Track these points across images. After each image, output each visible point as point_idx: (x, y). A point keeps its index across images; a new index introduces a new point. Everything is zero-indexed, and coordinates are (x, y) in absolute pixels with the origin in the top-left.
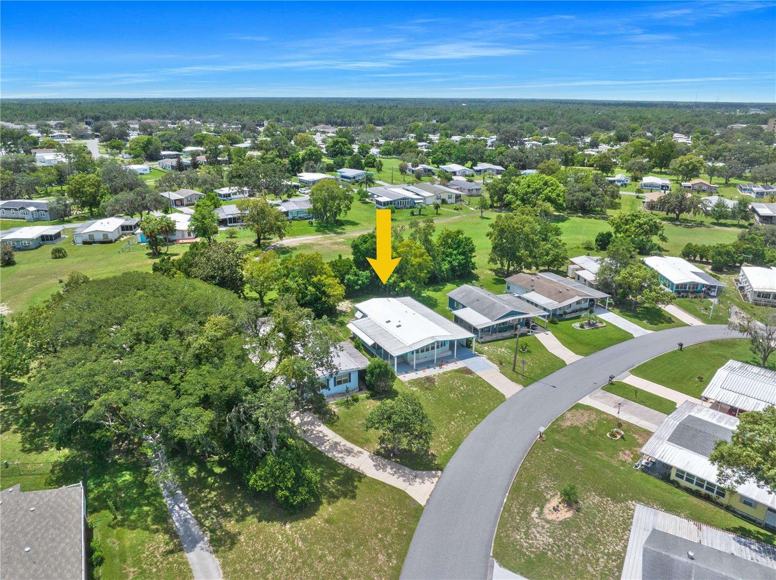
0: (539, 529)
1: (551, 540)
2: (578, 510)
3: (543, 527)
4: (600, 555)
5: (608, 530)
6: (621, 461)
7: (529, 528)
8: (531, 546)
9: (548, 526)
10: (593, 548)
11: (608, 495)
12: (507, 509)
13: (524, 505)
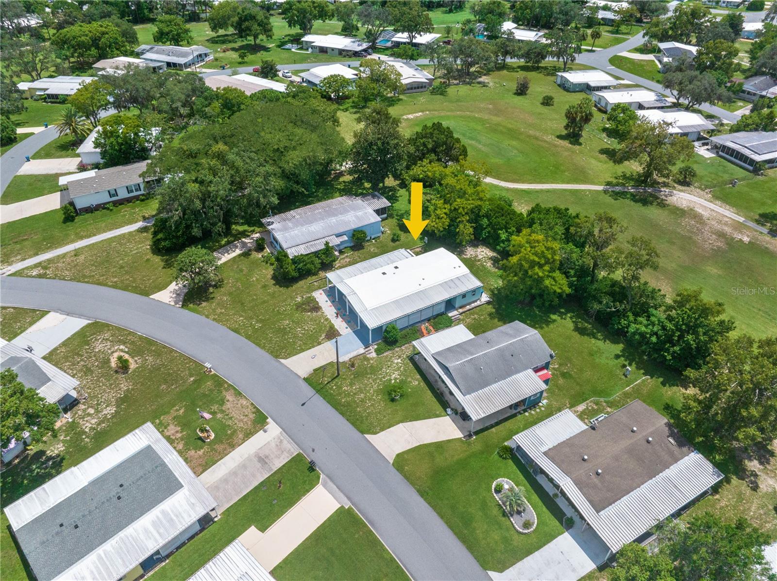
0: (109, 347)
1: (97, 350)
2: (116, 372)
3: (110, 349)
4: (75, 372)
5: (93, 384)
6: (168, 425)
7: (111, 342)
8: (97, 340)
9: (110, 351)
10: (81, 370)
11: (126, 396)
12: (133, 334)
13: (133, 343)
